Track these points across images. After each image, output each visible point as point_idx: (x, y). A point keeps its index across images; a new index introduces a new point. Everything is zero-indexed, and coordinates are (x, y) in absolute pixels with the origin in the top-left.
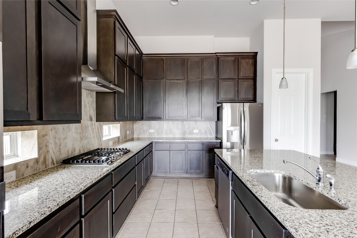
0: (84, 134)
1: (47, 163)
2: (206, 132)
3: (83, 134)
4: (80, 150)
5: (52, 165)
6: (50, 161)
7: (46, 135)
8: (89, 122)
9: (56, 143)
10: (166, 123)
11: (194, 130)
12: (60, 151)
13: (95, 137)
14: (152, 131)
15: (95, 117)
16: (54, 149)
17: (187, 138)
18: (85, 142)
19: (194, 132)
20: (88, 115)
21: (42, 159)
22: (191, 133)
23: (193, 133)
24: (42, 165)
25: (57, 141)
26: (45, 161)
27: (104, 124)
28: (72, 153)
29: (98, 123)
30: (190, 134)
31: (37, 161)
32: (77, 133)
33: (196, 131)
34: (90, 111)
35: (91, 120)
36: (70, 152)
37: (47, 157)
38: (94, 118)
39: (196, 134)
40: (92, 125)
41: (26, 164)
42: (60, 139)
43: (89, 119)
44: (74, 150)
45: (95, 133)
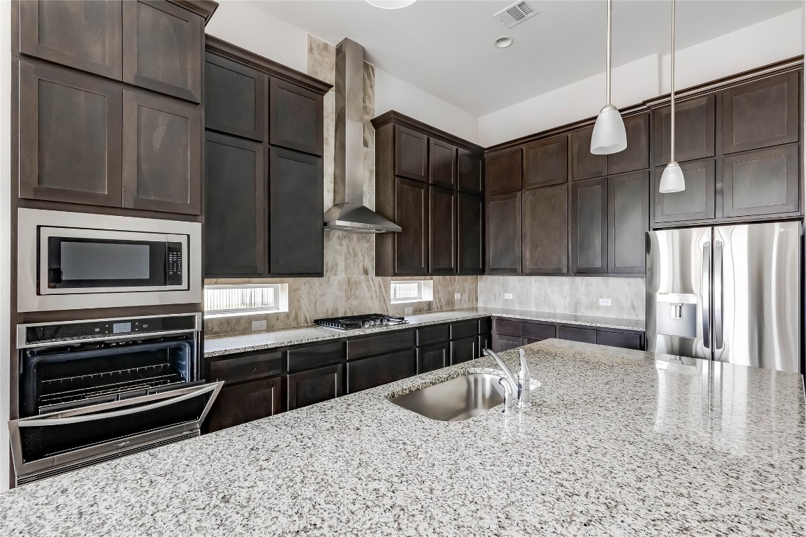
0: (353, 292)
1: (299, 320)
2: (633, 307)
3: (351, 291)
4: (345, 312)
5: (304, 323)
6: (303, 318)
7: (298, 289)
8: (363, 277)
9: (310, 300)
10: (536, 281)
11: (601, 300)
12: (315, 309)
13: (374, 297)
14: (509, 296)
15: (373, 269)
16: (307, 306)
17: (583, 316)
18: (355, 302)
19: (601, 304)
20: (361, 266)
21: (293, 315)
22: (594, 305)
23: (599, 307)
24: (294, 320)
25: (312, 297)
26: (296, 317)
27: (392, 280)
28: (333, 314)
29: (380, 278)
30: (591, 308)
31: (287, 315)
32: (341, 290)
33: (605, 302)
34: (364, 261)
35: (366, 272)
36: (330, 313)
37: (299, 315)
38: (372, 271)
39: (607, 309)
40: (368, 281)
41: (277, 316)
42: (315, 295)
43: (362, 272)
44: (337, 310)
45: (374, 291)
